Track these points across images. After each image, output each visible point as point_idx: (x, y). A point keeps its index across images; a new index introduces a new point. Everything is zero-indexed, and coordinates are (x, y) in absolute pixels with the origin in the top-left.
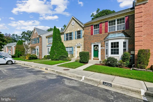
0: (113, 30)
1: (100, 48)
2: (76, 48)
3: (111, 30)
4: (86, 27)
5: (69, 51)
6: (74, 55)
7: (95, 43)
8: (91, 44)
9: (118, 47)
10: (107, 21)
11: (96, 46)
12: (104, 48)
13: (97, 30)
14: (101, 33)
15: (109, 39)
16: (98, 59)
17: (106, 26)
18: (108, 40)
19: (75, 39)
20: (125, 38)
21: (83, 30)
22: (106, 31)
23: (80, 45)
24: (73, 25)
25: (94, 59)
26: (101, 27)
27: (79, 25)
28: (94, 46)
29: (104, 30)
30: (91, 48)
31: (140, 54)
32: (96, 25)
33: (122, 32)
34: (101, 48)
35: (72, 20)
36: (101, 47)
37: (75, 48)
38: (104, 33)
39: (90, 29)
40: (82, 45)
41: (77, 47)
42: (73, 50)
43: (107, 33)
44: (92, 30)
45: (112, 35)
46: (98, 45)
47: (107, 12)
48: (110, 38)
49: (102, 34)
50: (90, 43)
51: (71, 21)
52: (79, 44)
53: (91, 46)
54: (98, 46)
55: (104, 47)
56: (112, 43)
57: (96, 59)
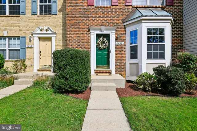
0: (141, 1)
1: (113, 43)
2: (36, 41)
3: (138, 1)
6: (27, 62)
7: (101, 30)
8: (89, 30)
11: (101, 38)
12: (123, 43)
14: (115, 3)
15: (143, 18)
16: (110, 72)
18: (140, 21)
19: (34, 13)
22: (128, 2)
23: (49, 32)
25: (97, 72)
28: (98, 36)
30: (89, 42)
33: (160, 9)
34: (117, 43)
36: (117, 39)
37: (30, 41)
38: (123, 7)
40: (56, 34)
41: (39, 38)
42: (23, 47)
46: (109, 35)
48: (145, 16)
50: (86, 28)
52: (47, 30)
53: (89, 37)
54: (107, 36)
55: (124, 40)
56: (150, 31)
57: (103, 72)
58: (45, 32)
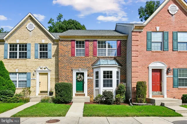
0: (103, 54)
1: (86, 78)
2: (38, 75)
3: (101, 54)
4: (62, 41)
5: (19, 81)
6: (31, 89)
7: (79, 70)
8: (72, 70)
9: (112, 78)
10: (96, 41)
11: (79, 75)
12: (92, 78)
13: (81, 50)
14: (87, 55)
16: (84, 95)
17: (95, 47)
18: (99, 67)
19: (36, 58)
20: (118, 66)
21: (52, 43)
22: (95, 54)
23: (46, 70)
24: (30, 30)
25: (76, 95)
26: (88, 47)
27: (44, 34)
28: (77, 74)
29: (92, 53)
30: (72, 77)
31: (140, 86)
32: (80, 42)
33: (113, 58)
34: (88, 78)
35: (27, 19)
36: (88, 76)
37: (34, 75)
38: (92, 57)
39: (70, 47)
40: (50, 71)
41: (40, 73)
43: (96, 57)
44: (73, 47)
45: (103, 60)
46: (84, 73)
47: (77, 24)
48: (102, 65)
49: (89, 57)
50: (70, 69)
51: (25, 21)
52: (45, 68)
53: (72, 74)
54: (83, 74)
55: (92, 76)
57: (80, 95)
58: (44, 70)
